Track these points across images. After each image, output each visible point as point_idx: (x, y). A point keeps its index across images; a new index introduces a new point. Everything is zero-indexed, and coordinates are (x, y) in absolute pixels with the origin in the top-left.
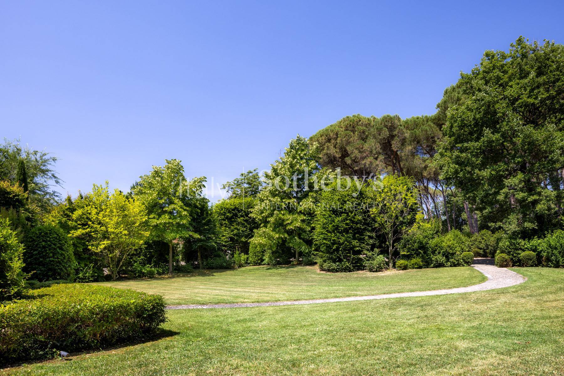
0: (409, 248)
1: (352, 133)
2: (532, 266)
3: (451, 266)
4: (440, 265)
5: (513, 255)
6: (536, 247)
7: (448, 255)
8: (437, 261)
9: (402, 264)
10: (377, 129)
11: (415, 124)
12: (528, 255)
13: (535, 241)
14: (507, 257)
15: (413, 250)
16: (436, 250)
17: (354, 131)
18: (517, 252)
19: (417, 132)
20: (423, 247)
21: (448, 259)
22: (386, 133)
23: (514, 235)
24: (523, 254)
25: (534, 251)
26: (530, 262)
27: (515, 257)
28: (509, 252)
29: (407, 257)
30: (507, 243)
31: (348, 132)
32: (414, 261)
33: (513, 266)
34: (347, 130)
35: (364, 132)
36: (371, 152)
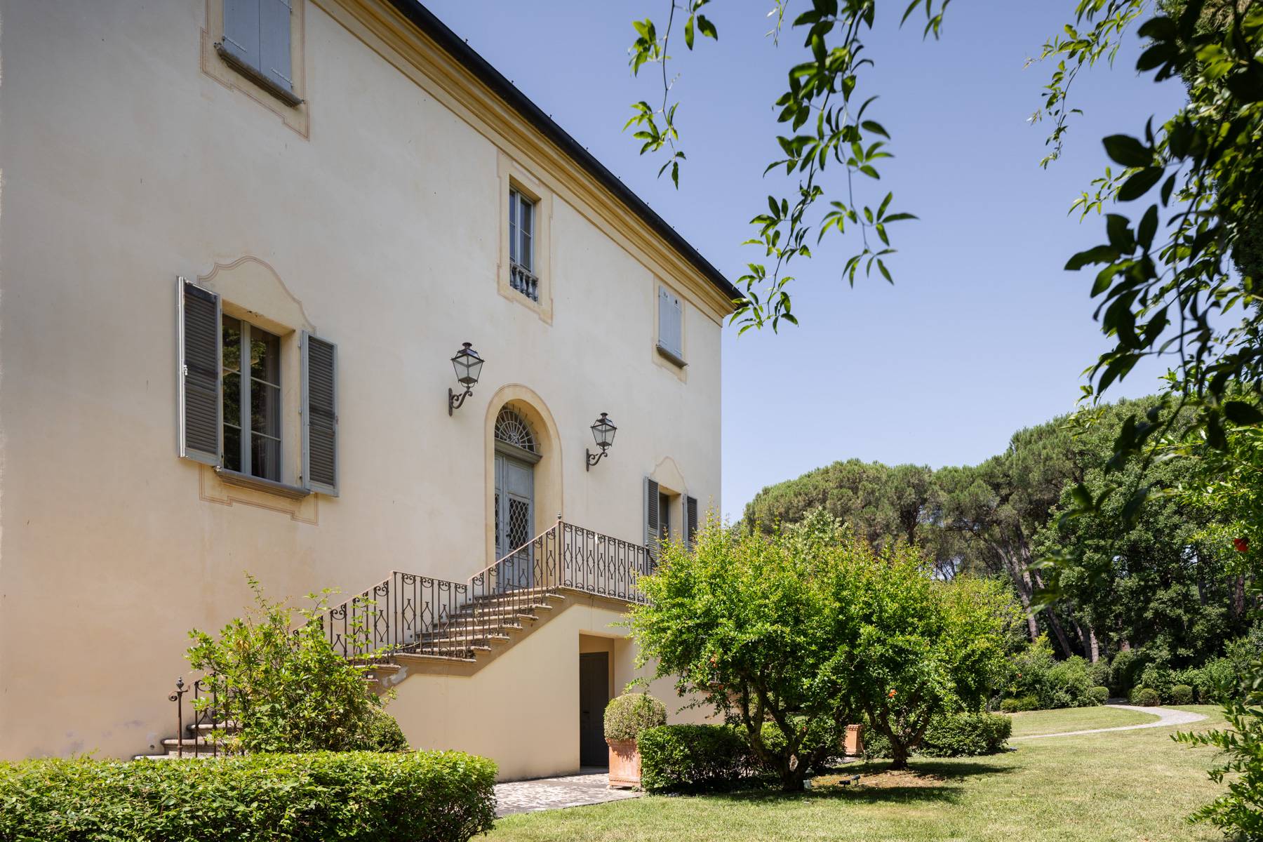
0: (1019, 682)
1: (851, 493)
2: (1187, 704)
3: (1079, 706)
4: (1064, 705)
5: (1162, 690)
6: (1192, 679)
7: (1074, 692)
8: (1059, 700)
9: (1011, 704)
10: (896, 488)
11: (955, 480)
12: (1183, 690)
13: (1191, 673)
14: (1154, 693)
15: (1025, 685)
16: (1056, 685)
17: (855, 490)
18: (1167, 686)
19: (962, 497)
20: (1038, 680)
21: (1074, 697)
22: (911, 496)
23: (1163, 666)
24: (1174, 688)
25: (1188, 684)
26: (1185, 699)
27: (1164, 693)
28: (1157, 687)
29: (1019, 695)
30: (1155, 675)
31: (844, 490)
32: (1026, 700)
33: (1161, 704)
34: (841, 487)
35: (873, 492)
36: (888, 526)
